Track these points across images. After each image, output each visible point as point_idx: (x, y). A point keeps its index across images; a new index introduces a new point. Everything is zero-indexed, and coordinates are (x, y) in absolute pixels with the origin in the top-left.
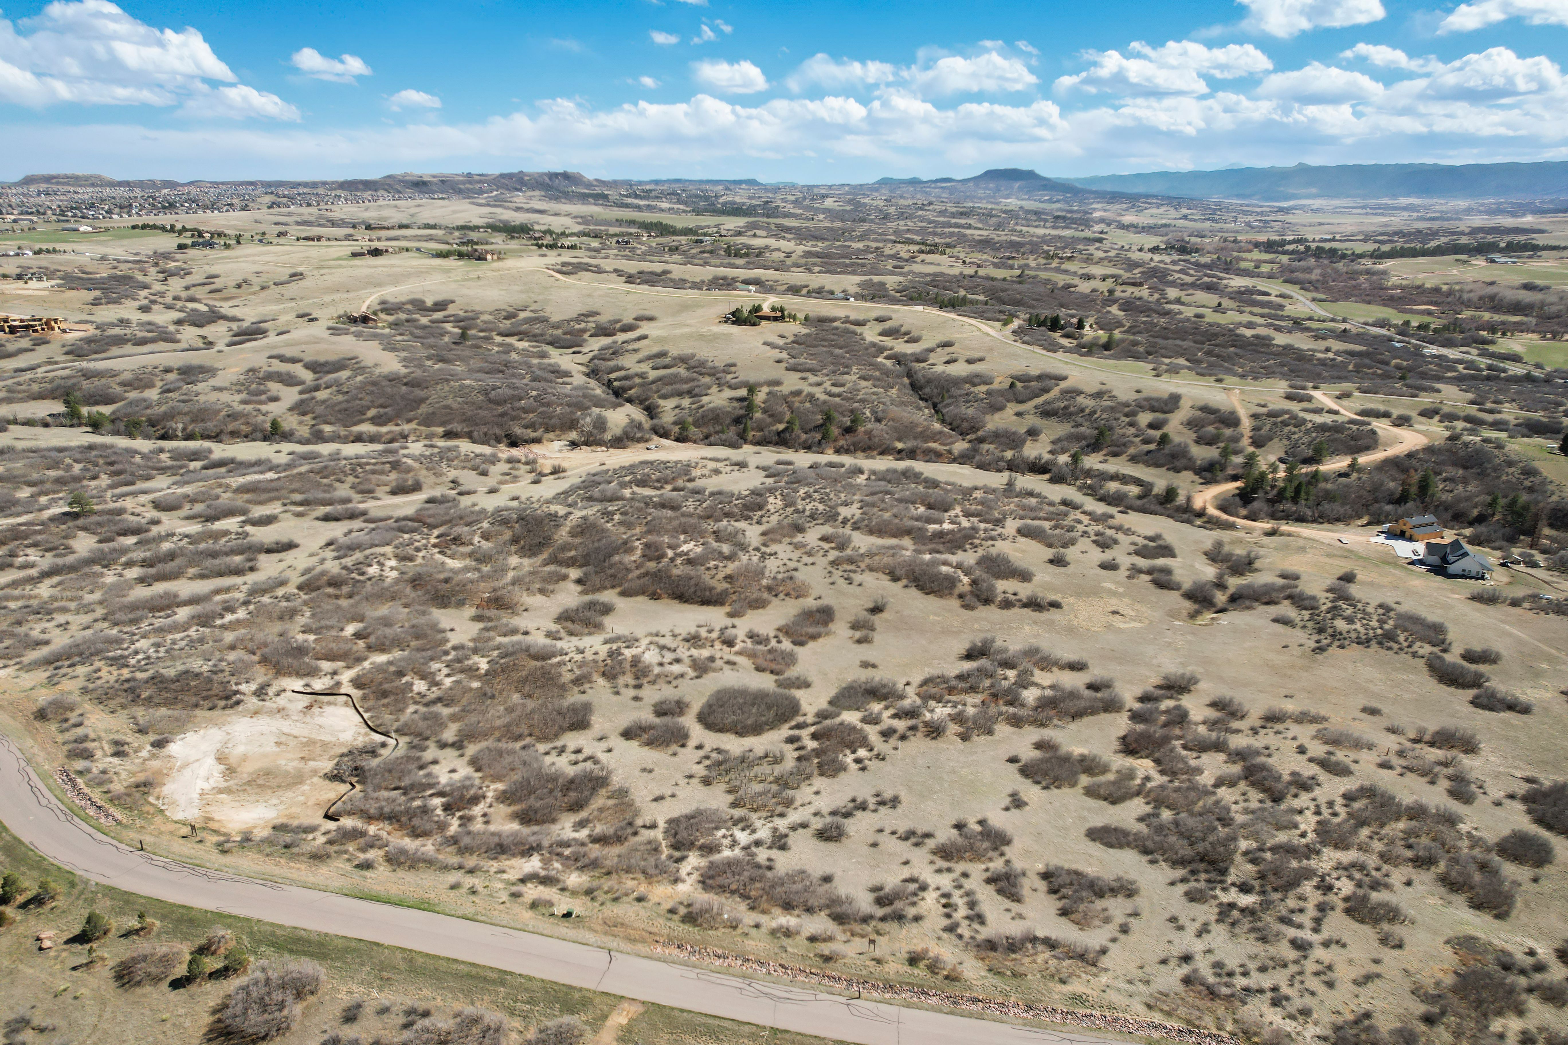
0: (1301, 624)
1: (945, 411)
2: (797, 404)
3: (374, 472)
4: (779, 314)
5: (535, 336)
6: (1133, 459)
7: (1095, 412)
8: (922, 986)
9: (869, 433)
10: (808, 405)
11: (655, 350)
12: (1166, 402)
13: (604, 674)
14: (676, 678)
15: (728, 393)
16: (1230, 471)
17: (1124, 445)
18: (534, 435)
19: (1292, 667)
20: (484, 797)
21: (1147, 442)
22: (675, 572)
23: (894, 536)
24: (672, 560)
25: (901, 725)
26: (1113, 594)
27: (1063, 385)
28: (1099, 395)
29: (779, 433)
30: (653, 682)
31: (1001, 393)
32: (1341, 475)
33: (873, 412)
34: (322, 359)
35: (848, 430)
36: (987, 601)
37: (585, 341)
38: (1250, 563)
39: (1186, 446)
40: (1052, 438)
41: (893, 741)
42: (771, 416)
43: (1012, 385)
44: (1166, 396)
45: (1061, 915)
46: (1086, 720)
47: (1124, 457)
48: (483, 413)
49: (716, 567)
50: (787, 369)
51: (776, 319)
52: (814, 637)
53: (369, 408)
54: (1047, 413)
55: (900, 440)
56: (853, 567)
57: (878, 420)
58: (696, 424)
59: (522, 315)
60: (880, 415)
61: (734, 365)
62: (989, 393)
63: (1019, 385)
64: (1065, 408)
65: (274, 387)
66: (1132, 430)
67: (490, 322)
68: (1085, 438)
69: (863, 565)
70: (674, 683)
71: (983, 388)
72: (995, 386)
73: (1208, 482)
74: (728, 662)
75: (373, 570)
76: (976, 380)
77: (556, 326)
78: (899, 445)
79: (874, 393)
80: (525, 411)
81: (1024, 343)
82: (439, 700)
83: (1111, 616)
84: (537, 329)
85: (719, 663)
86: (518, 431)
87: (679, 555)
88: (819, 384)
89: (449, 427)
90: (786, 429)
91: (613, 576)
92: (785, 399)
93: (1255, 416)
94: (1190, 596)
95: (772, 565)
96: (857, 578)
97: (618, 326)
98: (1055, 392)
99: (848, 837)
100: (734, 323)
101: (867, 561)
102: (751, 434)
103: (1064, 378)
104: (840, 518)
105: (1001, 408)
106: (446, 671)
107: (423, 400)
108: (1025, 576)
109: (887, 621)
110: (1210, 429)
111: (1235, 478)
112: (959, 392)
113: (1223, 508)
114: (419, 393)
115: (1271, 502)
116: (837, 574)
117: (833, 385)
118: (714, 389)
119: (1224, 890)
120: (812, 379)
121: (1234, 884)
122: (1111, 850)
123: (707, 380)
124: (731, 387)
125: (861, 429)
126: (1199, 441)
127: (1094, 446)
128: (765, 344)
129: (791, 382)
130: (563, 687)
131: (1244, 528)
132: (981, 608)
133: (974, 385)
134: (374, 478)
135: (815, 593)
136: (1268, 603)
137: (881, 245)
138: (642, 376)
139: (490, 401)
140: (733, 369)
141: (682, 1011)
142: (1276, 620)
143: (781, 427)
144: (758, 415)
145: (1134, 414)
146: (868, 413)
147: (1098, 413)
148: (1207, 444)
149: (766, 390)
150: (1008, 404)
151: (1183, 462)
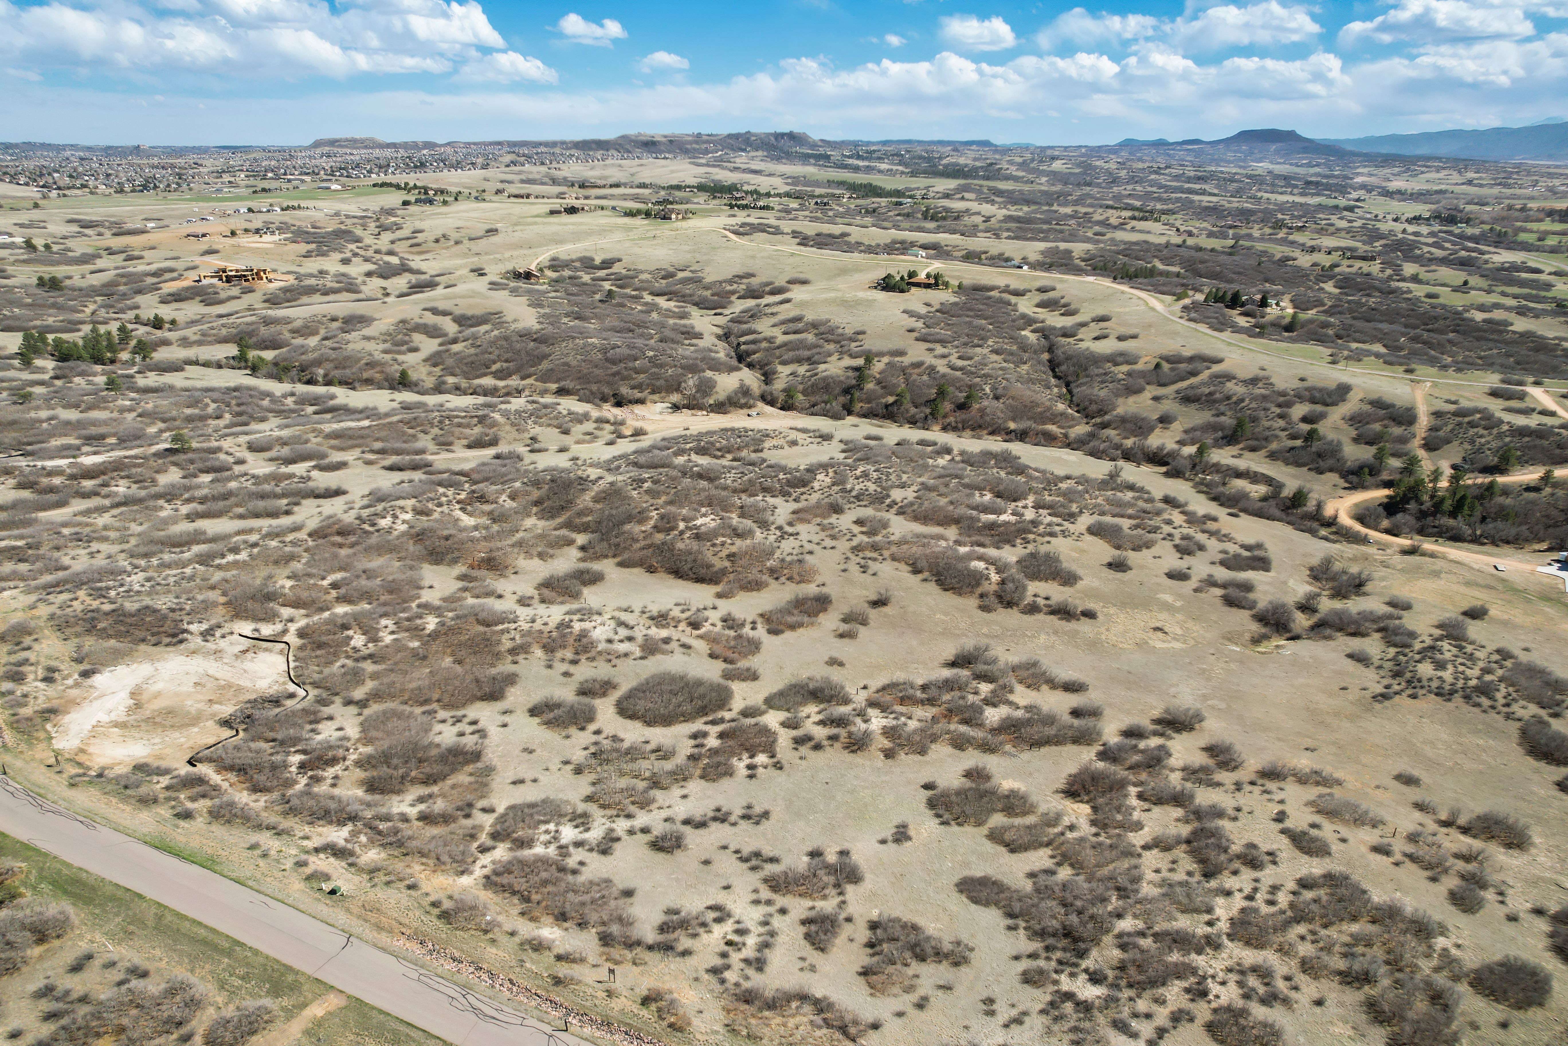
0: (1377, 663)
1: (1075, 391)
2: (914, 377)
3: (460, 425)
4: (932, 281)
5: (684, 296)
6: (1273, 456)
7: (1242, 400)
8: (640, 1030)
9: (982, 411)
10: (925, 378)
11: (792, 314)
12: (1330, 393)
13: (544, 647)
14: (618, 657)
15: (848, 362)
16: (1385, 476)
17: (1266, 439)
18: (639, 395)
19: (1337, 714)
20: (344, 759)
21: (1293, 437)
22: (680, 545)
23: (940, 524)
24: (682, 533)
25: (821, 733)
26: (1167, 607)
27: (1216, 368)
28: (1254, 381)
29: (887, 406)
30: (593, 659)
31: (1142, 374)
32: (1528, 489)
33: (994, 389)
34: (470, 313)
35: (961, 407)
36: (1009, 604)
37: (731, 302)
38: (1360, 585)
39: (1339, 443)
40: (1186, 427)
41: (804, 750)
42: (884, 388)
43: (1158, 366)
44: (1333, 386)
45: (860, 974)
46: (1045, 750)
47: (1263, 452)
48: (597, 371)
49: (723, 544)
50: (917, 339)
51: (928, 286)
52: (792, 627)
53: (494, 362)
54: (1187, 399)
55: (1014, 420)
56: (874, 555)
57: (997, 398)
58: (805, 393)
59: (681, 275)
60: (1000, 391)
61: (863, 333)
62: (1129, 374)
63: (1166, 366)
64: (1211, 394)
65: (418, 338)
66: (1281, 423)
67: (647, 281)
68: (1222, 429)
69: (886, 553)
70: (614, 661)
71: (1125, 368)
72: (1139, 366)
73: (1353, 487)
74: (684, 646)
75: (384, 523)
76: (1120, 359)
77: (707, 288)
78: (1012, 426)
79: (1001, 369)
80: (638, 372)
81: (1190, 320)
82: (371, 656)
83: (1151, 634)
84: (688, 289)
85: (674, 645)
86: (625, 390)
87: (690, 529)
88: (944, 356)
89: (563, 383)
90: (895, 402)
91: (617, 545)
92: (903, 370)
93: (1437, 414)
94: (1261, 618)
95: (788, 546)
96: (874, 566)
97: (767, 289)
98: (1204, 376)
99: (686, 848)
100: (883, 289)
101: (894, 549)
102: (858, 406)
103: (1219, 361)
104: (888, 501)
105: (1139, 391)
106: (392, 627)
107: (545, 357)
108: (1069, 579)
109: (886, 615)
110: (1377, 427)
111: (1388, 484)
112: (1096, 371)
113: (1361, 518)
114: (545, 349)
115: (1422, 515)
116: (855, 559)
117: (960, 358)
118: (835, 357)
119: (1072, 975)
120: (940, 350)
121: (1086, 971)
122: (973, 907)
123: (831, 347)
124: (851, 356)
125: (976, 406)
126: (1356, 440)
127: (1230, 438)
128: (904, 312)
129: (917, 352)
130: (498, 656)
131: (1377, 543)
132: (1001, 610)
133: (1116, 364)
134: (457, 430)
135: (819, 579)
136: (1354, 634)
137: (1090, 210)
138: (769, 340)
139: (607, 360)
140: (860, 337)
141: (381, 1012)
142: (1350, 656)
143: (891, 399)
144: (870, 386)
145: (1289, 405)
146: (988, 389)
147: (1247, 402)
148: (1367, 443)
149: (886, 360)
150: (1148, 387)
151: (1330, 462)
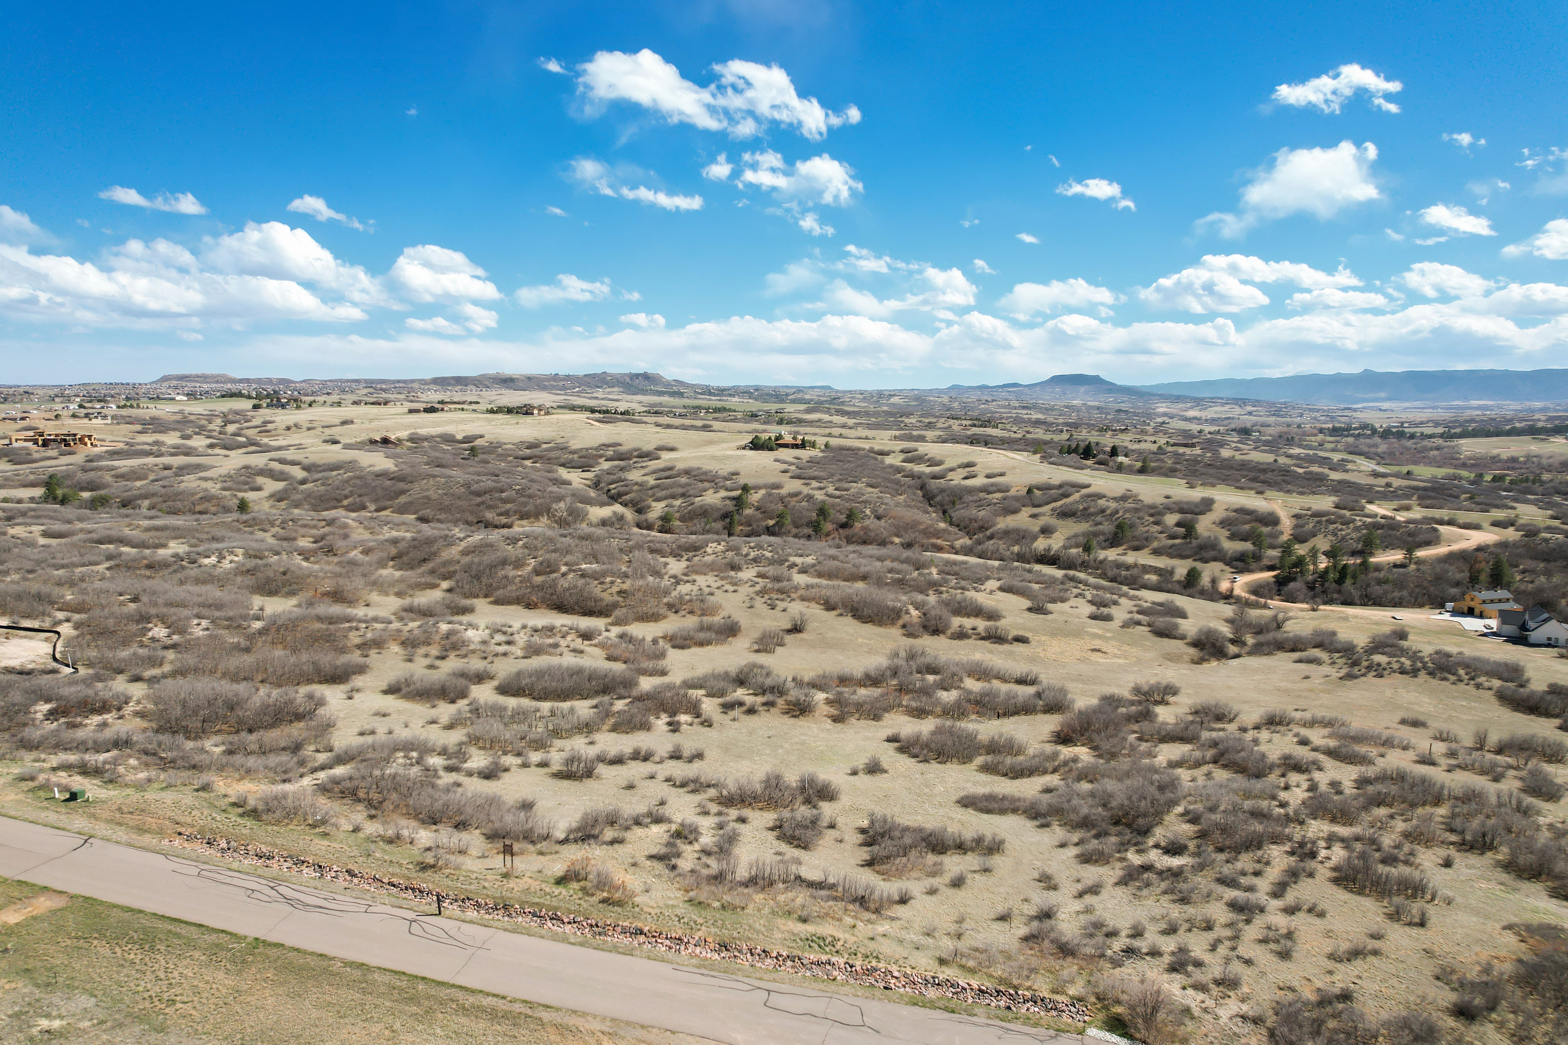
0: (1330, 662)
1: (953, 514)
2: (793, 504)
4: (799, 443)
5: (549, 459)
6: (1156, 552)
7: (1117, 512)
9: (865, 529)
10: (804, 504)
11: (663, 467)
12: (1197, 506)
13: (403, 643)
14: (496, 656)
15: (723, 493)
16: (1266, 562)
17: (1147, 539)
18: (505, 521)
19: (1310, 691)
20: (119, 710)
21: (1171, 538)
22: (563, 584)
23: (845, 580)
25: (755, 701)
26: (1098, 637)
27: (1084, 491)
28: (1124, 498)
29: (769, 526)
30: (464, 656)
31: (1017, 499)
32: (1395, 566)
33: (874, 512)
34: (320, 462)
35: (844, 526)
36: (936, 633)
37: (598, 463)
38: (1275, 627)
39: (1216, 538)
40: (1067, 535)
41: (735, 712)
42: (763, 513)
43: (1030, 491)
44: (1198, 500)
45: (863, 865)
46: (1015, 718)
47: (1146, 551)
48: (460, 503)
49: (612, 582)
50: (792, 477)
51: (795, 446)
54: (1065, 514)
55: (898, 536)
56: (782, 597)
57: (879, 518)
58: (682, 519)
59: (544, 446)
60: (880, 511)
61: (738, 474)
62: (1004, 499)
63: (1037, 492)
64: (1085, 509)
66: (1157, 528)
67: (510, 449)
68: (1104, 534)
69: (794, 596)
70: (491, 659)
71: (999, 495)
72: (1013, 492)
73: (1241, 571)
74: (574, 650)
75: (209, 561)
76: (991, 489)
77: (573, 453)
78: (897, 539)
79: (879, 498)
80: (504, 502)
81: (1052, 464)
83: (1089, 652)
84: (555, 455)
85: (563, 649)
86: (489, 515)
88: (821, 489)
89: (421, 513)
90: (777, 523)
92: (782, 499)
93: (1297, 517)
94: (1195, 644)
95: (685, 589)
96: (783, 605)
97: (635, 453)
98: (1076, 496)
100: (751, 449)
101: (801, 593)
102: (738, 529)
103: (1087, 486)
104: (787, 564)
105: (1015, 511)
108: (991, 617)
109: (803, 640)
110: (1247, 528)
111: (1271, 568)
112: (971, 499)
113: (1255, 592)
115: (1311, 587)
116: (761, 600)
117: (836, 489)
118: (711, 491)
119: (1140, 851)
120: (815, 484)
121: (1156, 846)
122: (984, 816)
123: (705, 485)
124: (727, 490)
125: (857, 525)
126: (1232, 537)
127: (1114, 541)
128: (775, 462)
129: (792, 486)
131: (1276, 607)
132: (927, 637)
133: (989, 493)
135: (724, 613)
136: (1294, 650)
138: (643, 484)
139: (471, 493)
140: (735, 477)
142: (1299, 661)
143: (771, 522)
144: (748, 512)
145: (1161, 514)
146: (868, 512)
147: (1121, 513)
148: (1241, 540)
149: (762, 492)
150: (1024, 509)
151: (1212, 553)
